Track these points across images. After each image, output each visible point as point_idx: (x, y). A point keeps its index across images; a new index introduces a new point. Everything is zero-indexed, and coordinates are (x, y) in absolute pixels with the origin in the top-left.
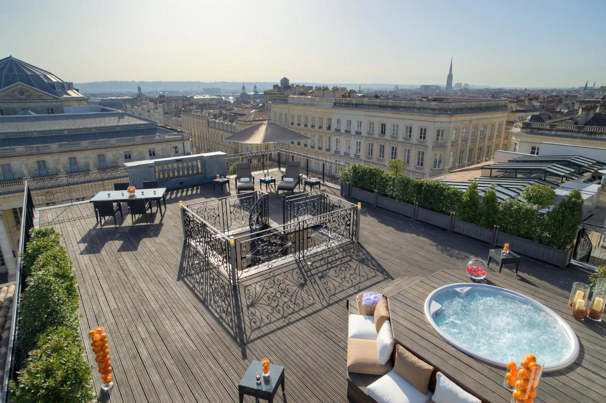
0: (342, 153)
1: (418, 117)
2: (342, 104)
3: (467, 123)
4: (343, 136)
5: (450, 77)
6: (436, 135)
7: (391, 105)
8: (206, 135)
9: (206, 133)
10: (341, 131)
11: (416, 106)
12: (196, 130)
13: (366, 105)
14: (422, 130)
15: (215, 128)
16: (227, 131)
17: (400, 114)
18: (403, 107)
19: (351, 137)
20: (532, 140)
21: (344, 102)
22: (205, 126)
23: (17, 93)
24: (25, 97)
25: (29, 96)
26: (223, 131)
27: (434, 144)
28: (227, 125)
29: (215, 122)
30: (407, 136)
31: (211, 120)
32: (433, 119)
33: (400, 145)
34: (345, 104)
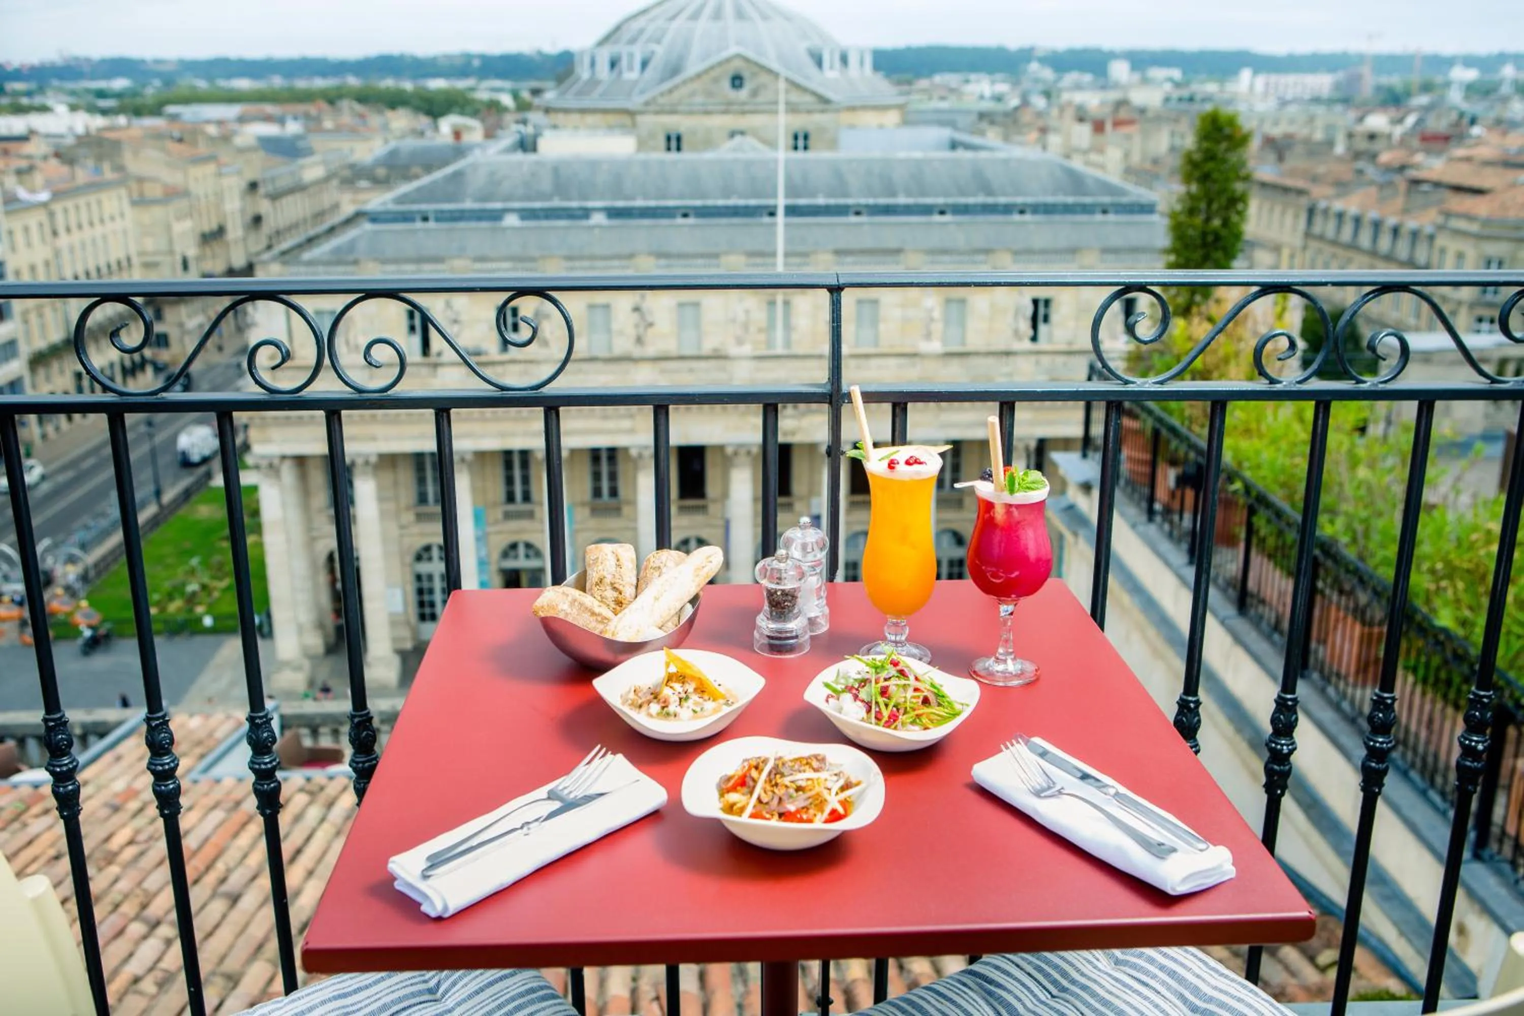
15: (1334, 239)
16: (1389, 259)
23: (726, 84)
24: (743, 94)
25: (755, 93)
26: (1373, 253)
28: (1395, 230)
29: (1340, 215)
31: (1324, 204)
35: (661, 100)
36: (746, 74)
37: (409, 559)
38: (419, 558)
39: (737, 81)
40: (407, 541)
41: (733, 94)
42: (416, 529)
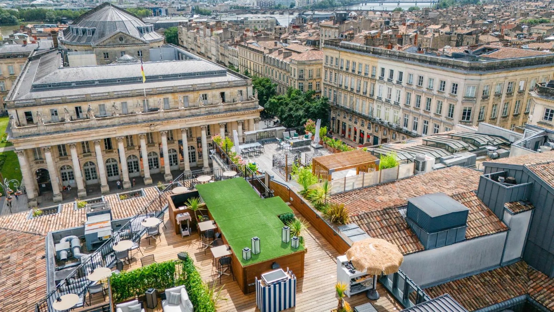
0: (384, 100)
1: (451, 74)
2: (387, 54)
4: (385, 84)
7: (429, 60)
8: (262, 69)
10: (384, 79)
11: (450, 63)
12: (252, 63)
13: (407, 58)
14: (454, 85)
15: (270, 64)
16: (281, 69)
17: (436, 69)
18: (439, 63)
19: (392, 86)
20: (547, 104)
21: (388, 52)
22: (261, 60)
23: (118, 40)
24: (123, 42)
25: (126, 42)
26: (278, 67)
27: (464, 99)
28: (282, 62)
29: (271, 58)
30: (441, 89)
31: (267, 55)
32: (464, 77)
33: (434, 97)
34: (390, 55)
35: (101, 44)
36: (123, 37)
37: (59, 170)
38: (61, 169)
39: (121, 39)
40: (58, 165)
41: (120, 42)
42: (60, 162)
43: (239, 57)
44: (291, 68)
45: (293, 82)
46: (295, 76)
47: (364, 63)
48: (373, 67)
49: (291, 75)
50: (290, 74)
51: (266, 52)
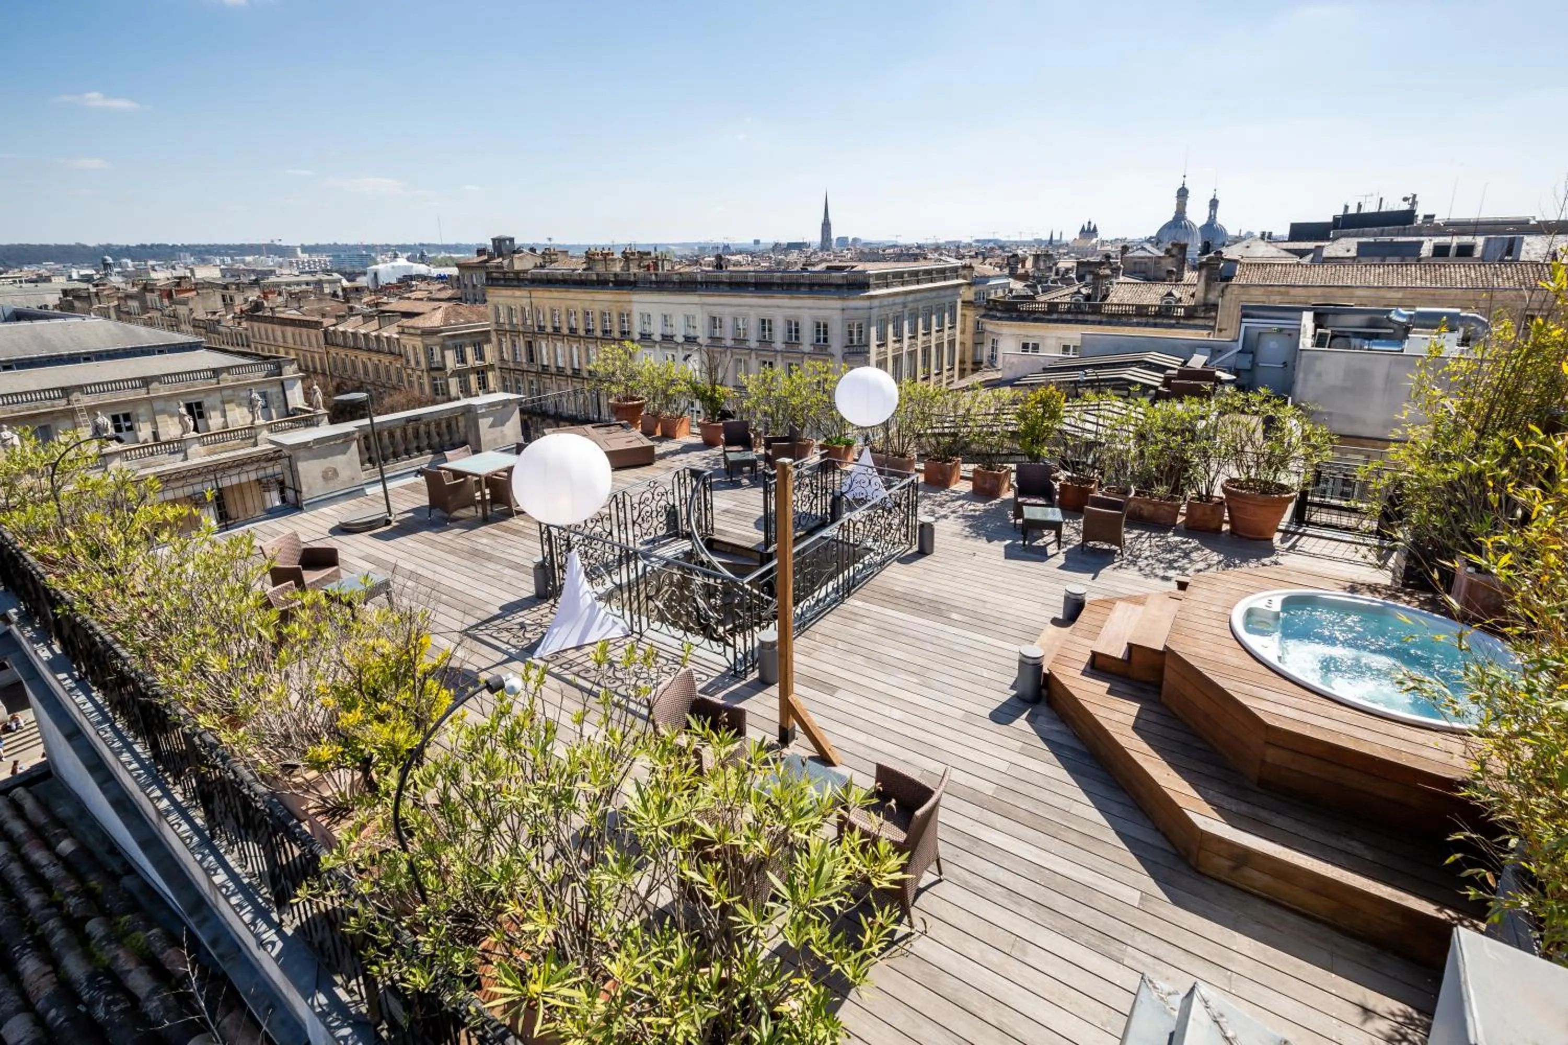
1: (809, 302)
2: (651, 282)
3: (899, 308)
4: (658, 346)
5: (826, 226)
6: (847, 334)
8: (322, 364)
9: (321, 359)
10: (653, 337)
12: (292, 353)
13: (701, 283)
14: (818, 326)
15: (345, 346)
16: (378, 352)
17: (772, 297)
18: (778, 285)
19: (676, 348)
20: (1023, 332)
21: (652, 278)
22: (317, 341)
26: (369, 350)
27: (846, 350)
28: (378, 338)
29: (344, 333)
30: (790, 338)
31: (332, 328)
32: (838, 304)
33: (779, 358)
34: (656, 282)
43: (253, 345)
44: (405, 347)
45: (414, 378)
46: (418, 363)
47: (597, 308)
48: (621, 315)
49: (408, 361)
50: (404, 361)
51: (327, 322)
